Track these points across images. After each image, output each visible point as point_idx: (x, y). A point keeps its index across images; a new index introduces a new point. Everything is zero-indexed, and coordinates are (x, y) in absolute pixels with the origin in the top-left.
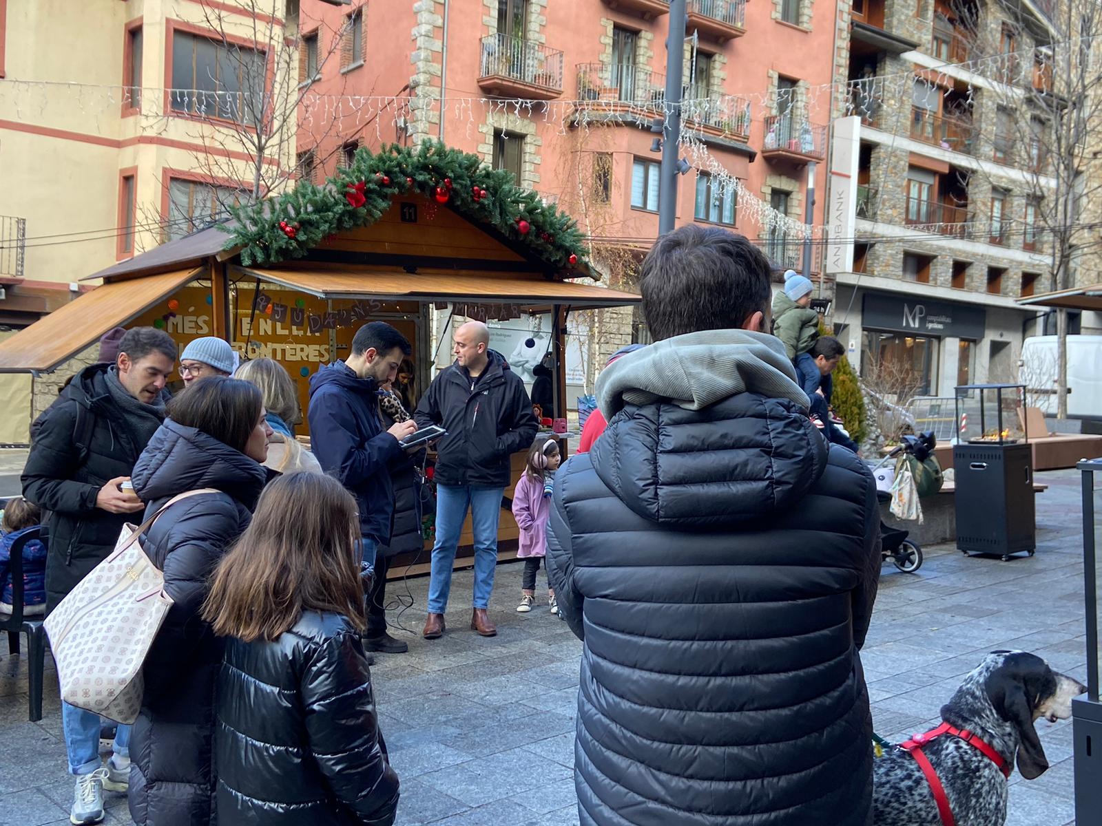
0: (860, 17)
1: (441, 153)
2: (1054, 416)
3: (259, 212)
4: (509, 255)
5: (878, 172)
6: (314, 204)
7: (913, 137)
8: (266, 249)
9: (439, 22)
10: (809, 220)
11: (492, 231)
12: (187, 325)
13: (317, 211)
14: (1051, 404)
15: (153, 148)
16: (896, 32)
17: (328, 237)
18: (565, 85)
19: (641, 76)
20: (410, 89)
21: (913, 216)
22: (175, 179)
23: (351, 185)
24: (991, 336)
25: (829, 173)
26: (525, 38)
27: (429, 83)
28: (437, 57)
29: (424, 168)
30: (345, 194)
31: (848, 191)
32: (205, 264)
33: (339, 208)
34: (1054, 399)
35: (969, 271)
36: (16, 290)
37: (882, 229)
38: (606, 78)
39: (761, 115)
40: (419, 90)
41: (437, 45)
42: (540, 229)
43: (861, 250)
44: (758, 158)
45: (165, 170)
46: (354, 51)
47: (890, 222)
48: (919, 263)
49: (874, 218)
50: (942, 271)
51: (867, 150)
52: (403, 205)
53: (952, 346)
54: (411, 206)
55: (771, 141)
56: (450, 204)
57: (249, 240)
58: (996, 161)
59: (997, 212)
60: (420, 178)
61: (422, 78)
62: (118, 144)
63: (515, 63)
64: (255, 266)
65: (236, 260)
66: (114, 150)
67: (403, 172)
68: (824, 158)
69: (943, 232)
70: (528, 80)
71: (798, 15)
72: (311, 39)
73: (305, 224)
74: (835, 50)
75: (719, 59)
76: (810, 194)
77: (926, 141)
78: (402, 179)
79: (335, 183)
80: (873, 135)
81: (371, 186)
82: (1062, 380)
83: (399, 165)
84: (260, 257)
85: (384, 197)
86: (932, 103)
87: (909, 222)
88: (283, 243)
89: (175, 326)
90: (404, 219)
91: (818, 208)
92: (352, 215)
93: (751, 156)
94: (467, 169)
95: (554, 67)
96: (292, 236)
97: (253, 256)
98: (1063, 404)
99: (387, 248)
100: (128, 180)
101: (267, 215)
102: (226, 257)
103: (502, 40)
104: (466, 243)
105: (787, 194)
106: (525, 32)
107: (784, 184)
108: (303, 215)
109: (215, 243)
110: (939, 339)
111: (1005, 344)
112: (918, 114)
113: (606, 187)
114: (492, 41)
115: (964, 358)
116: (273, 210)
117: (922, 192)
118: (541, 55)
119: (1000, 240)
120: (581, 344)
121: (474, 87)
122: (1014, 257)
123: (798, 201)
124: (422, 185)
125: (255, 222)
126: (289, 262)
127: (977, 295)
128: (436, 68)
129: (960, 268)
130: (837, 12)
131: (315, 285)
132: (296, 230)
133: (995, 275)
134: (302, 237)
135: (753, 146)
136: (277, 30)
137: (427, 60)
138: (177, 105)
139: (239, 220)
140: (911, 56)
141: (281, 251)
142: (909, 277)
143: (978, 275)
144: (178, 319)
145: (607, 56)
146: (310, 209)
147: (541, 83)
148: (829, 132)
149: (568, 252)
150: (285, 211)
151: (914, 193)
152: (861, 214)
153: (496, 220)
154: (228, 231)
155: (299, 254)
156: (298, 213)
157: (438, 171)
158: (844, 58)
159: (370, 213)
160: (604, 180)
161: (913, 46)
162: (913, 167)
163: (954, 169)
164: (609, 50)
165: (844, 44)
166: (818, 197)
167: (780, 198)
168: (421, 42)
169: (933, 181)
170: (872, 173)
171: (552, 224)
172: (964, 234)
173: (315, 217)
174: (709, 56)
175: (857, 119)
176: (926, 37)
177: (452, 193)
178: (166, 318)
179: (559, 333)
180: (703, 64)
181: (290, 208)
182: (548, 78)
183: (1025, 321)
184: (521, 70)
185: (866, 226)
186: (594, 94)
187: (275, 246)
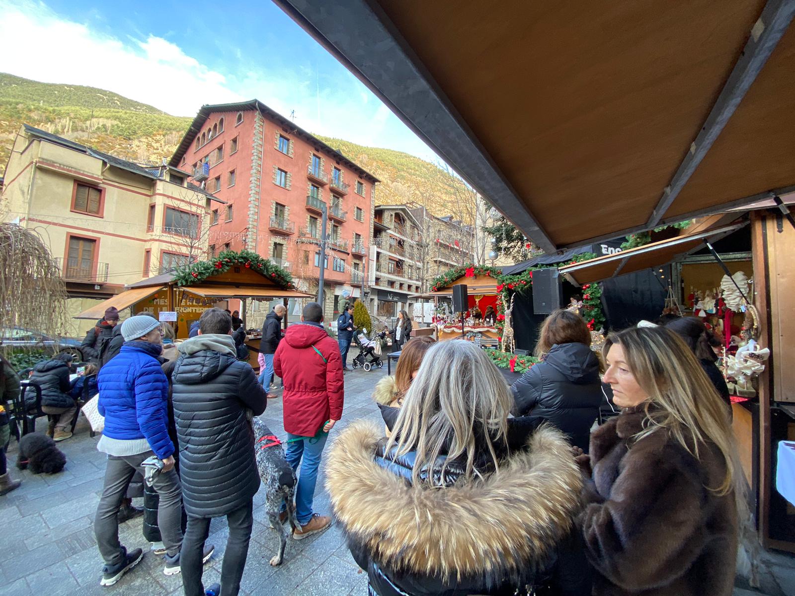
0: (376, 220)
1: (247, 254)
2: (421, 323)
3: (185, 270)
4: (270, 283)
5: (381, 260)
6: (204, 267)
7: (390, 251)
8: (187, 281)
9: (257, 211)
10: (363, 271)
11: (265, 276)
12: (161, 302)
13: (205, 269)
14: (420, 320)
15: (157, 243)
16: (385, 225)
17: (208, 277)
18: (295, 231)
19: (318, 231)
20: (247, 229)
21: (390, 271)
22: (165, 253)
23: (217, 262)
24: (409, 302)
25: (369, 259)
26: (283, 218)
27: (253, 228)
28: (256, 220)
29: (242, 258)
30: (215, 265)
31: (374, 264)
32: (165, 285)
33: (212, 269)
34: (421, 318)
35: (403, 285)
36: (104, 286)
37: (382, 274)
38: (308, 230)
39: (351, 243)
40: (250, 230)
41: (256, 217)
42: (279, 276)
43: (377, 279)
44: (350, 254)
45: (161, 250)
46: (229, 216)
47: (384, 272)
48: (392, 283)
49: (380, 271)
50: (397, 285)
51: (378, 254)
52: (235, 268)
53: (400, 304)
54: (237, 268)
55: (354, 250)
56: (250, 268)
57: (180, 278)
58: (409, 259)
59: (410, 271)
60: (240, 261)
61: (251, 226)
62: (145, 241)
63: (280, 224)
64: (183, 286)
65: (176, 284)
66: (144, 243)
67: (235, 259)
68: (367, 255)
69: (396, 276)
70: (284, 229)
71: (360, 218)
72: (216, 212)
73: (200, 274)
74: (370, 228)
75: (339, 228)
76: (364, 264)
77: (393, 253)
78: (234, 261)
79: (211, 261)
80: (379, 250)
81: (223, 262)
82: (423, 314)
83: (233, 257)
84: (184, 283)
85: (228, 266)
86: (394, 243)
87: (389, 273)
88: (192, 279)
89: (157, 302)
90: (235, 272)
91: (366, 269)
92: (217, 271)
93: (348, 254)
94: (256, 258)
95: (292, 226)
96: (196, 277)
97: (182, 283)
98: (423, 320)
99: (229, 280)
100: (148, 252)
101: (187, 270)
102: (172, 283)
103: (276, 218)
104: (256, 279)
105: (358, 264)
106: (283, 216)
107: (357, 262)
108: (200, 271)
109: (169, 278)
110: (397, 302)
111: (412, 304)
112: (391, 246)
113: (308, 261)
114: (273, 217)
115: (403, 307)
116: (189, 269)
117: (392, 266)
118: (288, 223)
119: (410, 279)
120: (300, 304)
121: (267, 230)
122: (414, 283)
123: (361, 266)
124: (241, 262)
125: (183, 273)
126: (194, 285)
127: (405, 291)
128: (255, 224)
129: (401, 285)
130: (371, 219)
131: (202, 292)
132: (197, 275)
133: (409, 287)
134: (199, 277)
135: (348, 251)
136: (203, 210)
137: (252, 221)
138: (164, 231)
139: (177, 271)
140: (388, 231)
141: (191, 281)
142: (389, 287)
143: (405, 287)
144: (158, 300)
145: (308, 224)
146: (202, 269)
147: (288, 230)
148: (369, 249)
149: (288, 282)
150: (194, 269)
151: (390, 266)
152: (377, 270)
153: (265, 273)
154: (174, 275)
155: (198, 283)
156: (198, 270)
157: (245, 259)
158: (372, 230)
159: (223, 270)
160: (307, 258)
161: (390, 229)
162: (389, 259)
163: (400, 260)
164: (309, 223)
165: (372, 227)
166: (366, 266)
167: (356, 265)
168: (250, 216)
169: (395, 263)
170: (380, 260)
171: (283, 275)
172: (402, 276)
173: (203, 271)
174: (337, 227)
175: (376, 246)
176: (392, 227)
177: (251, 266)
178: (154, 300)
179: (286, 304)
180: (335, 228)
181: (195, 268)
182: (290, 229)
183: (416, 299)
184: (282, 226)
185: (378, 273)
186: (304, 235)
187: (190, 280)
